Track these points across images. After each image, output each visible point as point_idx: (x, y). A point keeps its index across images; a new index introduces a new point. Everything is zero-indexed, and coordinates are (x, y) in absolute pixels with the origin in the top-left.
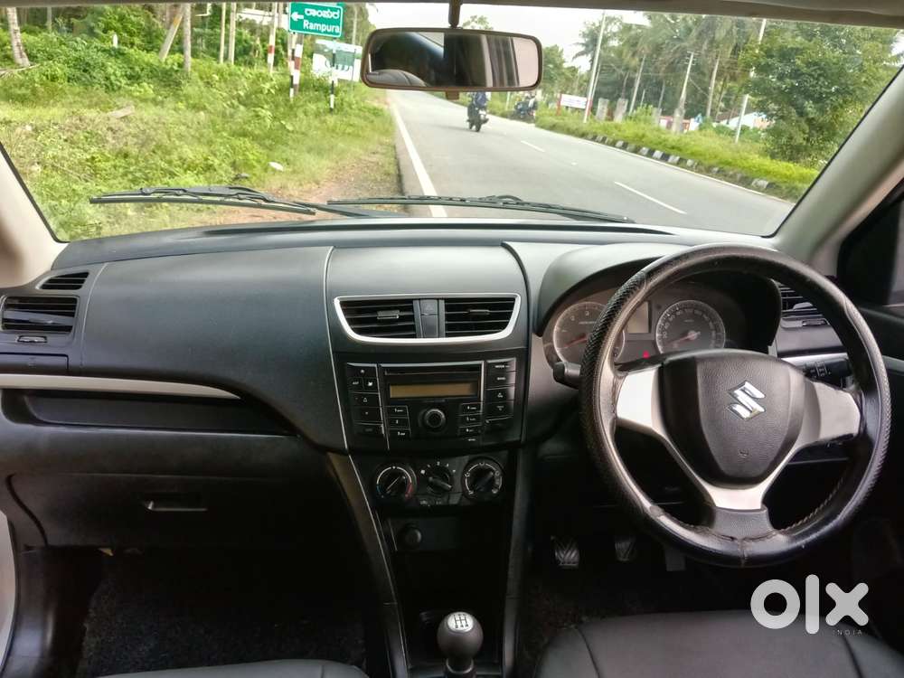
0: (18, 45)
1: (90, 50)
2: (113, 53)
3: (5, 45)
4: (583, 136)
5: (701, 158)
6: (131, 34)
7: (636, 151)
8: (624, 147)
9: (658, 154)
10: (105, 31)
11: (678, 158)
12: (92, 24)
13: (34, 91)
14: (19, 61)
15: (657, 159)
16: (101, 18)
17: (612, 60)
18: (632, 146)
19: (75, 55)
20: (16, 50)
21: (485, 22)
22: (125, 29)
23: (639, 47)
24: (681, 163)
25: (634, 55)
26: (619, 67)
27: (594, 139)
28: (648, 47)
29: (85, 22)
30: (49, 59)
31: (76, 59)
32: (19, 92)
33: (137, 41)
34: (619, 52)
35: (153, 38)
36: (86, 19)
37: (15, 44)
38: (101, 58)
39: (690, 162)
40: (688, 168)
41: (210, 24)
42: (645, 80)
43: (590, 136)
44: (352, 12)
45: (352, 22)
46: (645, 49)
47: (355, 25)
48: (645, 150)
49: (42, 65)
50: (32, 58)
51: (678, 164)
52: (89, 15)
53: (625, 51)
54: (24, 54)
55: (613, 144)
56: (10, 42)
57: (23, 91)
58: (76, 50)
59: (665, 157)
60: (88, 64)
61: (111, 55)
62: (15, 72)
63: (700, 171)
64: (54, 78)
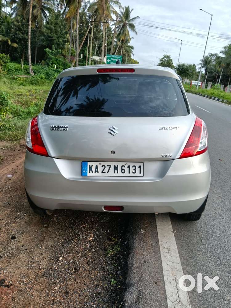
0: (31, 69)
1: (50, 70)
2: (56, 71)
3: (27, 69)
4: (196, 93)
5: (228, 100)
6: (59, 65)
7: (210, 98)
8: (207, 97)
9: (216, 99)
10: (52, 64)
11: (222, 100)
12: (48, 62)
13: (38, 82)
14: (31, 74)
15: (216, 100)
16: (51, 60)
17: (212, 69)
18: (209, 97)
19: (46, 72)
20: (31, 71)
21: (169, 57)
22: (57, 63)
23: (221, 65)
24: (223, 101)
25: (220, 67)
26: (215, 71)
27: (199, 95)
28: (224, 64)
29: (46, 62)
30: (39, 73)
31: (47, 73)
32: (35, 82)
33: (61, 67)
34: (215, 66)
35: (66, 66)
36: (46, 61)
37: (30, 69)
38: (53, 72)
39: (225, 101)
40: (225, 103)
41: (82, 61)
42: (223, 76)
43: (198, 94)
44: (126, 56)
45: (125, 59)
46: (224, 65)
47: (126, 60)
48: (213, 97)
49: (37, 75)
50: (34, 73)
51: (221, 102)
52: (47, 59)
53: (217, 66)
54: (33, 71)
55: (204, 96)
56: (29, 69)
57: (36, 82)
58: (46, 70)
59: (218, 100)
60: (50, 74)
61: (56, 72)
62: (30, 76)
63: (227, 103)
64: (42, 78)
